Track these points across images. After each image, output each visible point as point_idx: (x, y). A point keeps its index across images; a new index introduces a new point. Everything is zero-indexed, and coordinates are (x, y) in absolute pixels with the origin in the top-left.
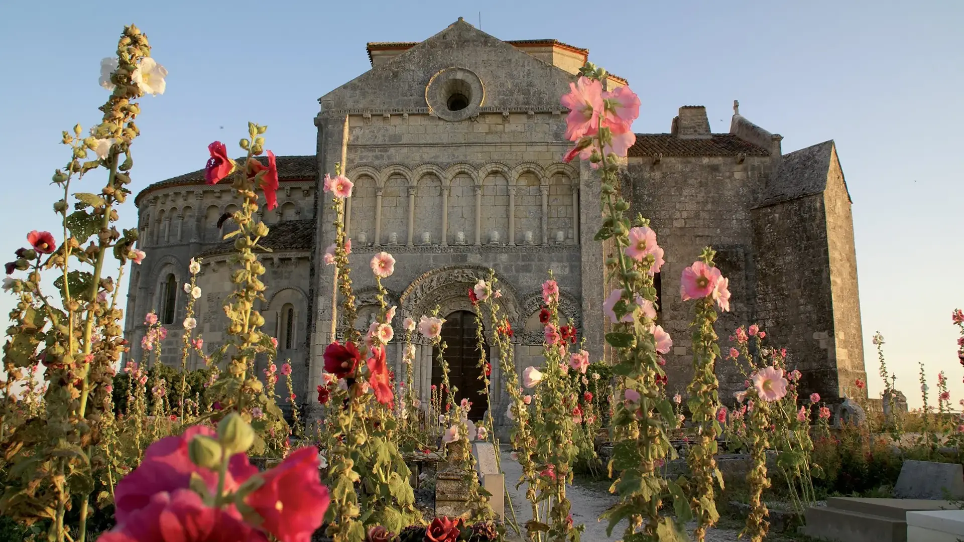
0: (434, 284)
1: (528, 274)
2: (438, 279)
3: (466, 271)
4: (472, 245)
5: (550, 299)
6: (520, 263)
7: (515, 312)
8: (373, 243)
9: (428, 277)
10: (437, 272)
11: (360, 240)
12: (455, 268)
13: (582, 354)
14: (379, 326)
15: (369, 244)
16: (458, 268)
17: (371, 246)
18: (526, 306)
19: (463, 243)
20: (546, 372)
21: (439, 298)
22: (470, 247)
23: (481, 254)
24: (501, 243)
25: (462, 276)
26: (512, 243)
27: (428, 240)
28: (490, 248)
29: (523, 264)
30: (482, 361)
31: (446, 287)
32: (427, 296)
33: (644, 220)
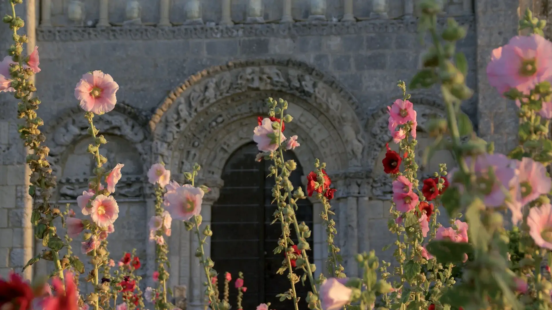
0: (211, 93)
1: (378, 72)
2: (217, 85)
3: (267, 69)
4: (277, 22)
5: (402, 133)
6: (365, 53)
7: (356, 142)
8: (96, 22)
9: (198, 82)
10: (216, 72)
11: (70, 16)
12: (247, 64)
13: (455, 228)
14: (93, 198)
15: (90, 23)
16: (253, 64)
17: (94, 26)
18: (376, 129)
19: (260, 19)
20: (357, 287)
21: (220, 120)
22: (274, 26)
23: (293, 37)
24: (329, 16)
25: (261, 79)
26: (349, 17)
27: (196, 15)
28: (310, 27)
29: (369, 53)
30: (284, 242)
31: (233, 100)
32: (199, 115)
33: (535, 21)
